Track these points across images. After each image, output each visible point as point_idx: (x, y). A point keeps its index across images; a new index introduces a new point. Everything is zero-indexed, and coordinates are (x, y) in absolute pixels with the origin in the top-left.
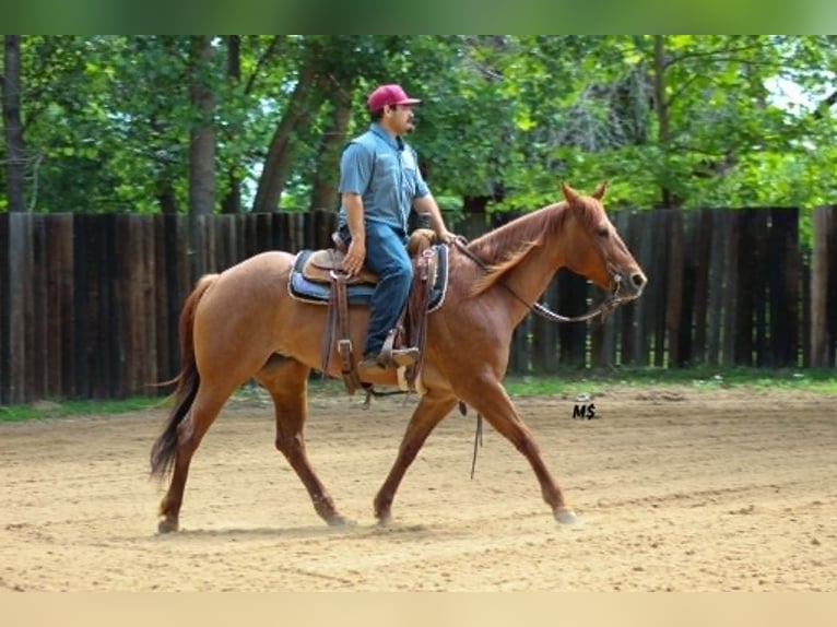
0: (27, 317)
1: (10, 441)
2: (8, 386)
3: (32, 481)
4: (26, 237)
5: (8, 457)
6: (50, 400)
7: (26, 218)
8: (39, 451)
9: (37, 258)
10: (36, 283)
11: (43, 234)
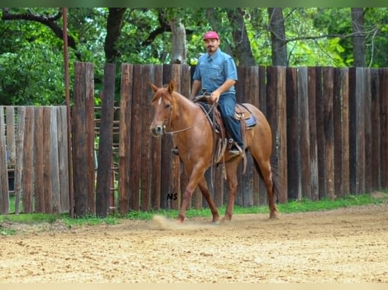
0: (367, 136)
1: (356, 218)
2: (355, 182)
3: (372, 245)
4: (366, 83)
5: (356, 229)
6: (382, 191)
7: (367, 71)
8: (376, 225)
9: (374, 98)
10: (373, 114)
11: (378, 82)
